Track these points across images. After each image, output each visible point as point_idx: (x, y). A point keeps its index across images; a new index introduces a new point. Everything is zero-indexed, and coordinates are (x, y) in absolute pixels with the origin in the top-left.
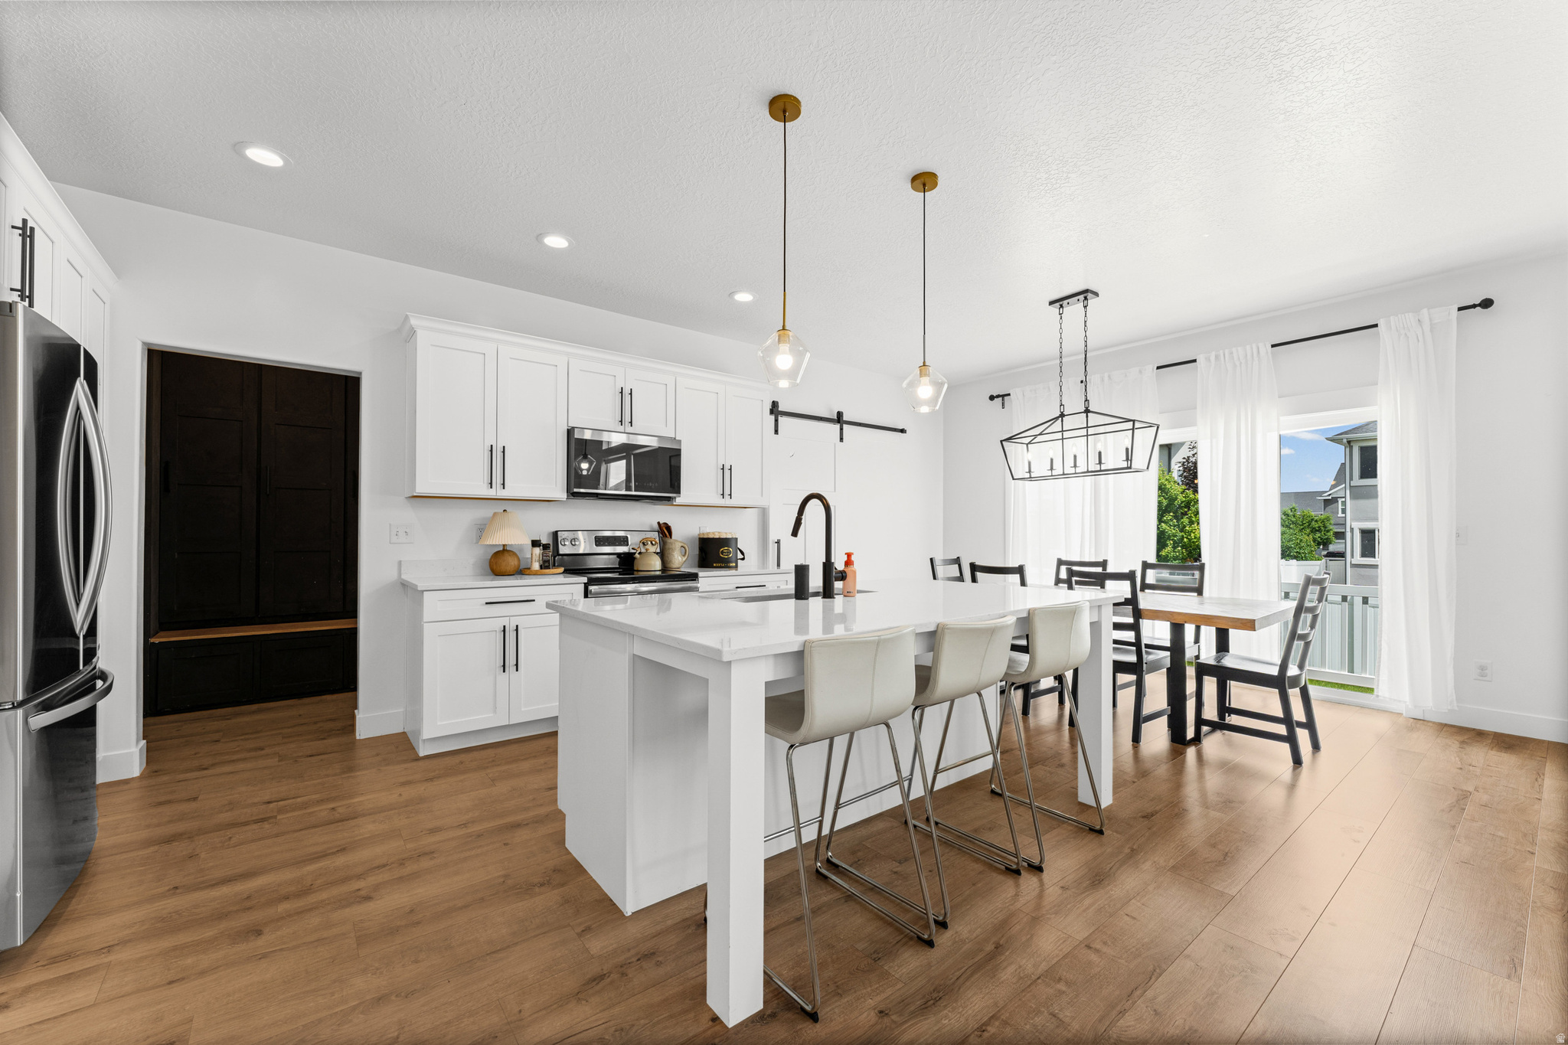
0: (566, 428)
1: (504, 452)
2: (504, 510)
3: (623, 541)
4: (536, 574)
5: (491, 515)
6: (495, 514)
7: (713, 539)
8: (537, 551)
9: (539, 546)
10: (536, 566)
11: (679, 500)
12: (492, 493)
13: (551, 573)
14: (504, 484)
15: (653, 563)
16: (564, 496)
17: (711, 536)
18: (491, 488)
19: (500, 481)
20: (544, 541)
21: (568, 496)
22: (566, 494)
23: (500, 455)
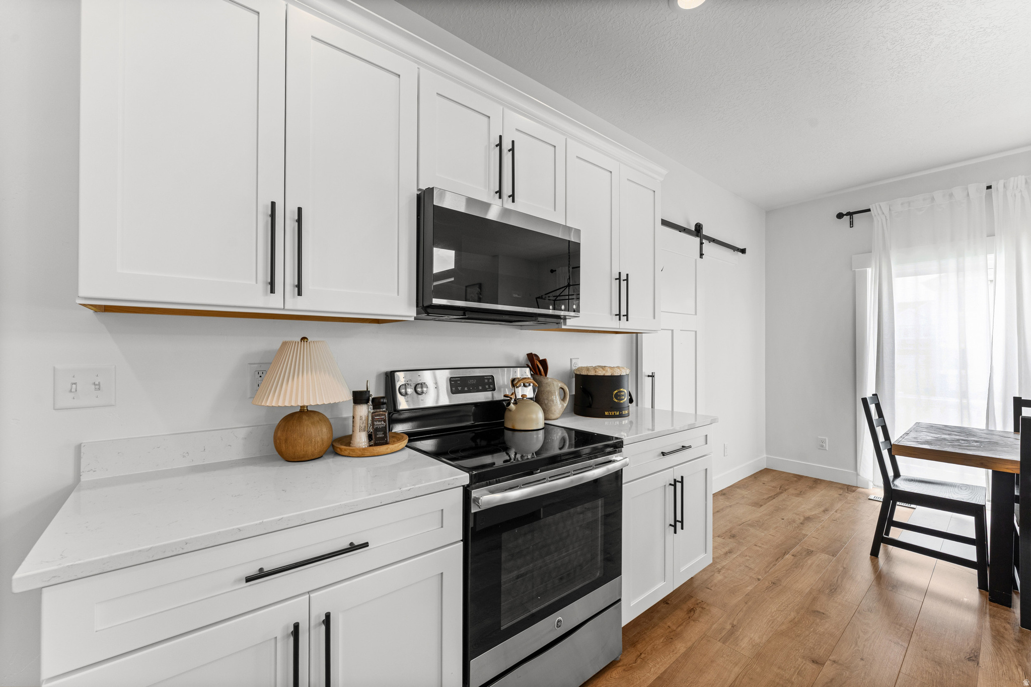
0: (416, 192)
1: (299, 221)
2: (304, 339)
3: (486, 383)
4: (361, 454)
5: (277, 345)
6: (285, 344)
7: (604, 376)
8: (364, 411)
9: (367, 402)
10: (361, 440)
11: (571, 323)
12: (273, 303)
13: (389, 451)
14: (299, 286)
15: (534, 416)
16: (411, 312)
17: (601, 373)
18: (272, 291)
19: (291, 279)
20: (374, 394)
21: (418, 313)
22: (415, 309)
23: (292, 226)
